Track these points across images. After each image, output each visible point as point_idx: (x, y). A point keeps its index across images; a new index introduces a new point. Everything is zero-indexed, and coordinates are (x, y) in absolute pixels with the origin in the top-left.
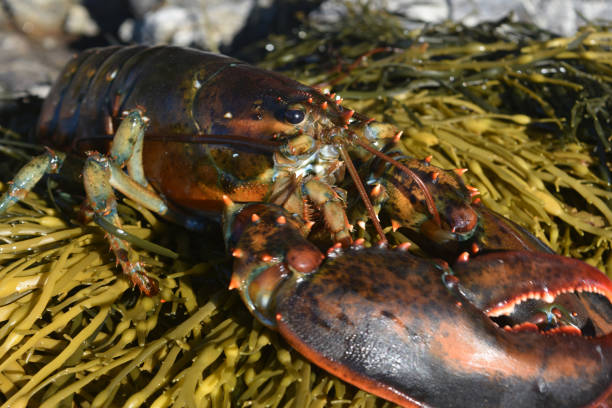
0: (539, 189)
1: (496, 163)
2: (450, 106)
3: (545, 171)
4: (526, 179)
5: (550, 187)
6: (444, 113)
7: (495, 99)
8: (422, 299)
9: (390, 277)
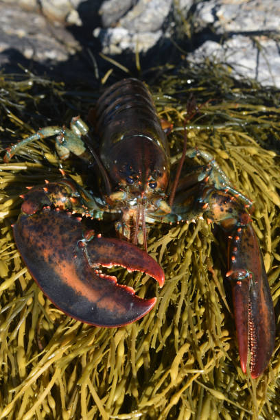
0: (272, 191)
1: (255, 173)
2: (241, 137)
3: (277, 182)
4: (267, 184)
5: (278, 191)
6: (238, 141)
7: (264, 136)
8: (61, 247)
9: (56, 231)
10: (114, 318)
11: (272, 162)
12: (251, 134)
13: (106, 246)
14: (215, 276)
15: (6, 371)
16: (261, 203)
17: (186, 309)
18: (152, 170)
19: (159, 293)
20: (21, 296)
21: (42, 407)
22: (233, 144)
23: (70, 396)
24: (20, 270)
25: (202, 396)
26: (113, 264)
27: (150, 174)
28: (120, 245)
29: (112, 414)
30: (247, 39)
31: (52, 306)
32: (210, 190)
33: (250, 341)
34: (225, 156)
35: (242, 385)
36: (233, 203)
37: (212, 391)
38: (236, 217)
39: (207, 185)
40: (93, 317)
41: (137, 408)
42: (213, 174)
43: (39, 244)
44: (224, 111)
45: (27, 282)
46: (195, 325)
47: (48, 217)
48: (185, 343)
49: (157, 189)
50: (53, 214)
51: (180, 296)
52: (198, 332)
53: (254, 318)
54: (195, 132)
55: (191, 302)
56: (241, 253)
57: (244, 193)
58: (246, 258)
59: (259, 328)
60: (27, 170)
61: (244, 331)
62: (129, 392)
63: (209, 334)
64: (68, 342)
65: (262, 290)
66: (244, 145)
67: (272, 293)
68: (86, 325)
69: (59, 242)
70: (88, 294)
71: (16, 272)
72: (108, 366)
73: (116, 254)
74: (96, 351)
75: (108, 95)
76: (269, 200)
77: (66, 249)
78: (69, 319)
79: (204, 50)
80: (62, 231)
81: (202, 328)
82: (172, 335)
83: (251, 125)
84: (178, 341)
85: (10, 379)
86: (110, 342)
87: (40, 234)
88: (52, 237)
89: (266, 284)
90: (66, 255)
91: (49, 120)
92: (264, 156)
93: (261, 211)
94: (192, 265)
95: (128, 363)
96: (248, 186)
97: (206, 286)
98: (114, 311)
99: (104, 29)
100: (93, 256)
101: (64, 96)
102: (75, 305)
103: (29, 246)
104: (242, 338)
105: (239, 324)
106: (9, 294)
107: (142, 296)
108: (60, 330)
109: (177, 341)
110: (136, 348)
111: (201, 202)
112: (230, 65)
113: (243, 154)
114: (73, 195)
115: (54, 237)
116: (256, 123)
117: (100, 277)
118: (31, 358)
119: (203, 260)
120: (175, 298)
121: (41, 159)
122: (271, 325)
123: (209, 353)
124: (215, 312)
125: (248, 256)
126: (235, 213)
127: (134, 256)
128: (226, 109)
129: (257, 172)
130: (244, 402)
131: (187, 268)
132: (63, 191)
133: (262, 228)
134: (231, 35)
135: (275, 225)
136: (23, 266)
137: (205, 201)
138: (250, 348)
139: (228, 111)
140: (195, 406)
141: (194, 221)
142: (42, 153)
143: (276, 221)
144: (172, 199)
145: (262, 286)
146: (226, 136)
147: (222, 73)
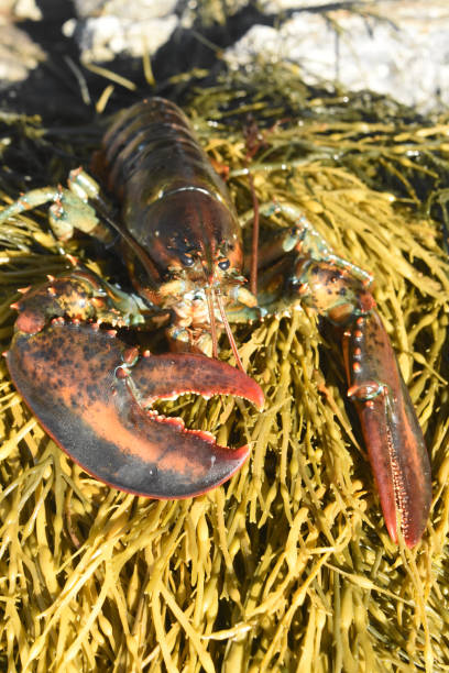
0: (396, 256)
1: (366, 231)
2: (336, 176)
3: (403, 241)
4: (388, 247)
5: (406, 255)
6: (332, 182)
7: (371, 171)
8: (89, 381)
9: (79, 356)
10: (187, 484)
11: (389, 211)
12: (352, 169)
13: (162, 368)
14: (330, 398)
15: (24, 586)
16: (382, 276)
17: (295, 455)
18: (219, 240)
19: (251, 434)
20: (32, 465)
21: (91, 636)
22: (325, 188)
23: (133, 613)
24: (23, 425)
25: (338, 586)
26: (178, 392)
27: (217, 249)
28: (182, 360)
29: (204, 633)
30: (317, 17)
31: (83, 476)
32: (306, 263)
33: (397, 491)
34: (317, 208)
35: (391, 562)
36: (346, 281)
37: (352, 577)
38: (353, 301)
39: (301, 256)
40: (152, 486)
41: (242, 620)
42: (307, 238)
43: (54, 380)
44: (304, 137)
45: (39, 442)
46: (311, 478)
47: (62, 335)
48: (300, 507)
49: (230, 270)
50: (69, 329)
51: (282, 436)
52: (317, 488)
53: (398, 456)
54: (263, 175)
55: (300, 442)
56: (367, 357)
57: (356, 263)
58: (376, 364)
59: (407, 471)
60: (11, 263)
61: (386, 477)
62: (224, 595)
63: (335, 489)
64: (119, 530)
65: (403, 412)
66: (343, 188)
67: (418, 414)
68: (142, 500)
69: (85, 373)
70: (141, 451)
71: (18, 429)
72: (188, 560)
73: (181, 376)
74: (165, 538)
75: (121, 129)
76: (394, 271)
77: (98, 382)
78: (114, 492)
79: (251, 42)
80: (88, 354)
81: (322, 482)
82: (279, 499)
83: (350, 156)
84: (291, 506)
85: (33, 599)
86: (185, 521)
87: (52, 363)
88: (72, 366)
89: (408, 401)
90: (99, 393)
91: (28, 178)
92: (376, 203)
93: (384, 288)
94: (292, 384)
95: (216, 550)
96: (358, 251)
97: (319, 414)
98: (186, 472)
99: (81, 22)
100: (145, 388)
101: (45, 137)
102: (122, 470)
103: (37, 384)
104: (384, 489)
105: (378, 467)
106: (10, 464)
107: (223, 443)
108: (103, 512)
109: (288, 507)
110: (226, 524)
111: (295, 282)
112: (296, 63)
113: (343, 203)
114: (95, 294)
115: (76, 366)
116: (356, 152)
117: (156, 421)
118: (62, 562)
119: (308, 376)
120: (274, 440)
121: (29, 243)
122: (423, 464)
123: (340, 518)
124: (340, 454)
125: (379, 362)
126: (351, 294)
127: (208, 372)
128: (306, 133)
129: (369, 229)
130: (400, 587)
131: (286, 390)
132: (80, 290)
133: (390, 317)
134: (289, 14)
135: (407, 308)
136: (27, 417)
137: (302, 281)
138: (398, 502)
139: (311, 137)
140: (330, 604)
141: (287, 314)
142: (28, 234)
143: (408, 302)
144: (254, 284)
145: (403, 405)
146: (313, 176)
147: (286, 76)
